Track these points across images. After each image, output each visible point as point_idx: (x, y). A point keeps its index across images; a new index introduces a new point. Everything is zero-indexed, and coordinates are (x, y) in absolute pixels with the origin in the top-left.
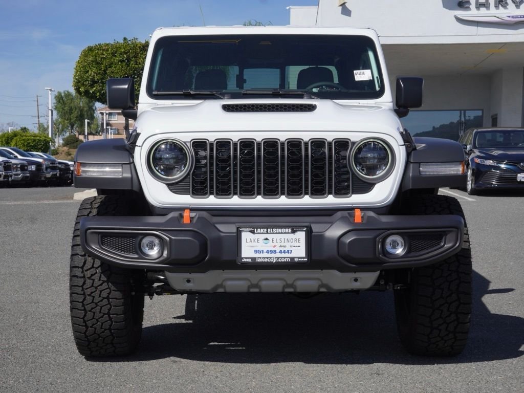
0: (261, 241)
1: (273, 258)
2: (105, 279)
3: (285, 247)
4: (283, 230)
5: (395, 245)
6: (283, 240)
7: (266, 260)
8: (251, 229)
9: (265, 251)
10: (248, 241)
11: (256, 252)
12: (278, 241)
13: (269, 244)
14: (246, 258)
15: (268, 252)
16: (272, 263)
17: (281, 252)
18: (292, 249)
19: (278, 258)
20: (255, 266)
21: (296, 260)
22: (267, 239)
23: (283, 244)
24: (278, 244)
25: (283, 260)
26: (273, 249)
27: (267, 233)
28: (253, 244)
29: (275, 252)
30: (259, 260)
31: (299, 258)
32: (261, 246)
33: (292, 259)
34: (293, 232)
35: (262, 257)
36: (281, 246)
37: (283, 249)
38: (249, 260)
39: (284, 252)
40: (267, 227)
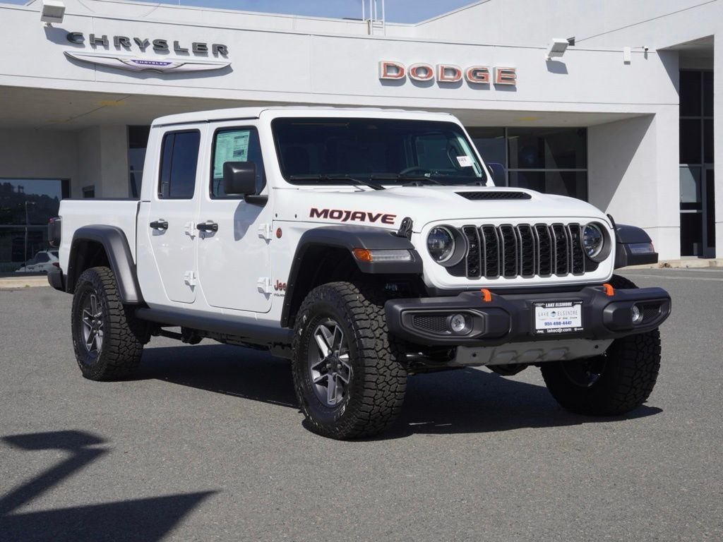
0: (550, 314)
1: (559, 328)
3: (567, 318)
4: (564, 304)
6: (565, 313)
7: (554, 331)
8: (543, 304)
10: (540, 314)
11: (546, 324)
12: (562, 314)
13: (556, 317)
14: (540, 330)
15: (554, 324)
16: (558, 333)
17: (564, 323)
18: (572, 320)
19: (563, 328)
20: (547, 336)
21: (576, 329)
22: (554, 312)
23: (565, 316)
24: (562, 317)
25: (567, 330)
26: (558, 321)
27: (555, 307)
28: (543, 317)
29: (560, 323)
30: (549, 331)
31: (578, 328)
32: (550, 318)
33: (573, 328)
34: (573, 305)
35: (551, 328)
36: (564, 318)
37: (565, 320)
38: (542, 332)
39: (567, 323)
40: (555, 302)
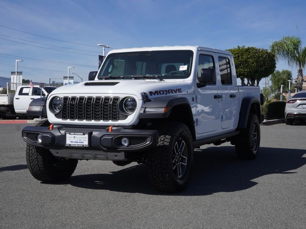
0: (73, 137)
1: (76, 145)
2: (36, 151)
3: (81, 140)
4: (80, 134)
5: (125, 141)
6: (80, 138)
7: (74, 145)
8: (69, 133)
9: (74, 142)
10: (69, 137)
11: (71, 142)
12: (79, 138)
13: (75, 139)
14: (67, 144)
15: (75, 142)
16: (76, 146)
17: (79, 142)
18: (84, 141)
19: (78, 145)
20: (71, 148)
21: (84, 146)
22: (75, 137)
23: (80, 139)
24: (79, 139)
25: (80, 146)
26: (77, 141)
27: (75, 135)
28: (70, 139)
29: (77, 142)
30: (72, 145)
31: (85, 145)
32: (73, 140)
33: (83, 145)
34: (84, 134)
35: (73, 144)
36: (79, 140)
37: (80, 141)
38: (68, 145)
39: (81, 142)
40: (74, 132)
